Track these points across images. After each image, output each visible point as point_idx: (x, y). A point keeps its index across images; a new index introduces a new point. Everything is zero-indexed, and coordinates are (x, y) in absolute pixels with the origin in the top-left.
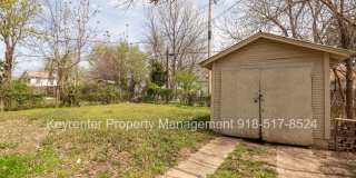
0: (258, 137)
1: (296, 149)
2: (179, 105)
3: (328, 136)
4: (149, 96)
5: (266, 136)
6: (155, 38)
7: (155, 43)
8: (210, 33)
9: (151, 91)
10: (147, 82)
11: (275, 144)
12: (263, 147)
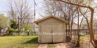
0: (51, 42)
1: (60, 44)
2: (24, 36)
3: (65, 39)
4: (10, 33)
5: (54, 41)
6: (13, 12)
7: (13, 14)
8: (35, 13)
9: (11, 32)
10: (9, 28)
11: (56, 43)
12: (53, 45)
